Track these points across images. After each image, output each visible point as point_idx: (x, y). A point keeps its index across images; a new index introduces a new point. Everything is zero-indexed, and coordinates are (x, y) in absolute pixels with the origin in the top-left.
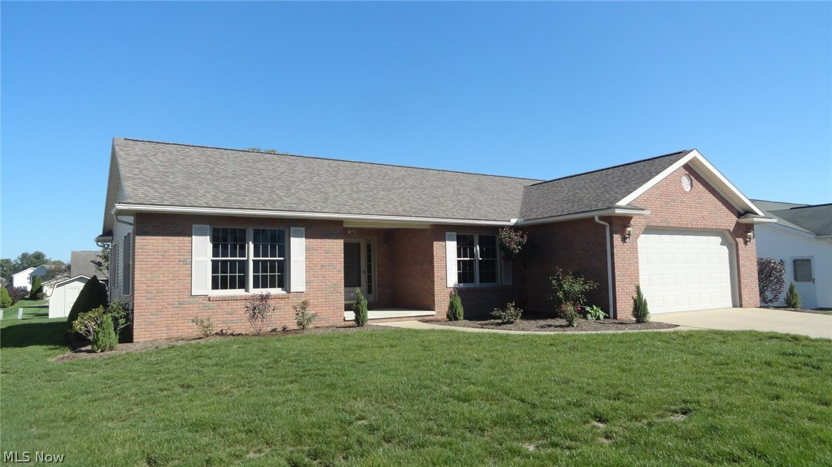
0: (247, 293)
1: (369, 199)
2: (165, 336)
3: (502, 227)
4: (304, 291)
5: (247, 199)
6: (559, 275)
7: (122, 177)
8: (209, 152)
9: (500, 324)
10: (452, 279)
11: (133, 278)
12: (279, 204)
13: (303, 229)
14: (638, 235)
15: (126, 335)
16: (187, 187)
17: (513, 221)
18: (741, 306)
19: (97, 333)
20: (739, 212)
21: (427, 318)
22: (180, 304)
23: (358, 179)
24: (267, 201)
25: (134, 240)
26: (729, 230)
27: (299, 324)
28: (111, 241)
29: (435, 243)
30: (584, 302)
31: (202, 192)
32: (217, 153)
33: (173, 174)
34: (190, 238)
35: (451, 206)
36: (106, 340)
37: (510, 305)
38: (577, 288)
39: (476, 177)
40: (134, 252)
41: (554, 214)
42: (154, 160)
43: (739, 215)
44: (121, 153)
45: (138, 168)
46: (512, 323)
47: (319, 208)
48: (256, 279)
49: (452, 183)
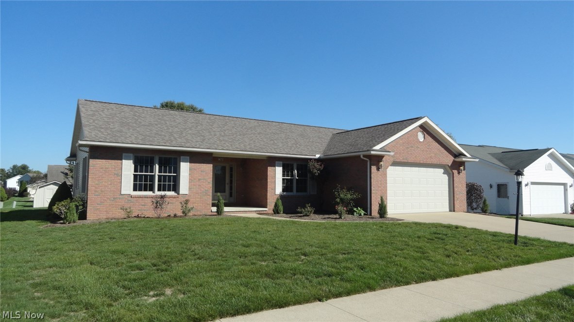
0: (154, 194)
1: (230, 140)
2: (105, 217)
3: (310, 159)
4: (188, 193)
5: (156, 139)
6: (338, 189)
7: (83, 125)
8: (136, 109)
9: (301, 216)
10: (279, 189)
11: (88, 183)
12: (174, 142)
13: (188, 157)
14: (388, 167)
15: (83, 216)
16: (121, 131)
17: (318, 156)
18: (454, 211)
19: (67, 213)
20: (455, 154)
21: (262, 212)
22: (114, 199)
23: (226, 128)
24: (167, 141)
25: (89, 161)
26: (448, 165)
27: (183, 212)
28: (75, 161)
29: (269, 168)
30: (353, 205)
31: (129, 134)
32: (141, 109)
33: (113, 123)
34: (121, 161)
35: (281, 145)
36: (71, 217)
37: (307, 205)
38: (349, 196)
39: (303, 127)
40: (88, 168)
41: (340, 153)
42: (102, 114)
43: (455, 156)
44: (82, 109)
45: (92, 119)
46: (308, 216)
47: (198, 146)
48: (159, 186)
49: (285, 131)
